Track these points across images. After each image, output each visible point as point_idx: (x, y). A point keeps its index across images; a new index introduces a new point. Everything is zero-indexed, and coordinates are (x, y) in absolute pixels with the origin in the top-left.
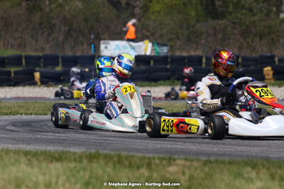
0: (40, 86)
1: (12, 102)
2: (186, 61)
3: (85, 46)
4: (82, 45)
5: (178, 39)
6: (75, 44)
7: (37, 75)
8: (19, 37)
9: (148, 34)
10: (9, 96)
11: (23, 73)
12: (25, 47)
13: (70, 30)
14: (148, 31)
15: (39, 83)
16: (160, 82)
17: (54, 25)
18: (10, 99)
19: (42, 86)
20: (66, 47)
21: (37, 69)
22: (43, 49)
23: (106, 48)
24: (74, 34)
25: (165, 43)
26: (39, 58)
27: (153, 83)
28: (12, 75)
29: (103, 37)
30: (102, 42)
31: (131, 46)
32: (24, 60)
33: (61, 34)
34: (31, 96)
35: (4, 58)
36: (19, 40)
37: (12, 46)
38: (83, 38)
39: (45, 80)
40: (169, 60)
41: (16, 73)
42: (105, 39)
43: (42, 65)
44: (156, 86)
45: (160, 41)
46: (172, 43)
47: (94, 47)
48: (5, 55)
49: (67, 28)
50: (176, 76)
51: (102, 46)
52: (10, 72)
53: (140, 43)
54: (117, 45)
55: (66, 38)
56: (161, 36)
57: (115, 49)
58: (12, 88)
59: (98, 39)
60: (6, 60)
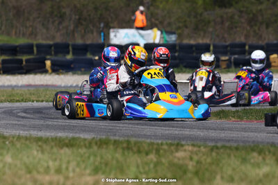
0: (51, 74)
1: (23, 89)
2: (194, 49)
3: (95, 34)
4: (92, 33)
5: (186, 27)
6: (85, 32)
7: (48, 63)
8: (31, 26)
9: (157, 22)
10: (20, 83)
11: (34, 61)
12: (36, 35)
13: (80, 19)
14: (157, 19)
15: (50, 71)
17: (65, 14)
18: (22, 86)
19: (53, 74)
20: (76, 35)
21: (48, 57)
22: (54, 38)
23: (115, 36)
24: (84, 23)
25: (173, 31)
26: (50, 46)
28: (24, 63)
29: (112, 25)
30: (111, 30)
31: (140, 34)
32: (35, 49)
33: (72, 22)
34: (42, 83)
35: (17, 46)
36: (30, 29)
37: (24, 35)
38: (93, 26)
39: (56, 68)
40: (177, 48)
41: (27, 61)
42: (114, 28)
43: (53, 53)
45: (168, 29)
46: (180, 31)
47: (104, 36)
48: (17, 44)
49: (77, 17)
50: (184, 64)
51: (112, 35)
52: (21, 61)
53: (149, 32)
54: (127, 34)
55: (76, 26)
56: (169, 24)
57: (125, 37)
58: (23, 76)
59: (108, 27)
60: (18, 49)
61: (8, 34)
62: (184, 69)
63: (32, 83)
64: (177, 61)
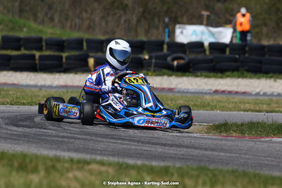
2: (266, 50)
3: (161, 29)
4: (157, 28)
5: (266, 25)
6: (149, 27)
7: (91, 61)
8: (88, 18)
10: (56, 83)
11: (76, 58)
13: (144, 11)
16: (228, 73)
17: (127, 5)
18: (57, 87)
23: (182, 32)
24: (148, 16)
26: (102, 42)
27: (219, 75)
28: (64, 60)
29: (180, 20)
30: (177, 26)
31: (210, 32)
32: (85, 44)
33: (134, 16)
35: (64, 41)
36: (88, 22)
37: (79, 29)
38: (159, 21)
40: (247, 49)
42: (179, 23)
44: (222, 77)
46: (257, 30)
47: (169, 32)
48: (65, 38)
49: (141, 10)
50: (246, 67)
51: (178, 31)
53: (220, 29)
54: (195, 31)
55: (139, 21)
57: (192, 34)
59: (176, 21)
60: (65, 44)
61: (63, 27)
62: (245, 74)
63: (70, 83)
64: (238, 64)
